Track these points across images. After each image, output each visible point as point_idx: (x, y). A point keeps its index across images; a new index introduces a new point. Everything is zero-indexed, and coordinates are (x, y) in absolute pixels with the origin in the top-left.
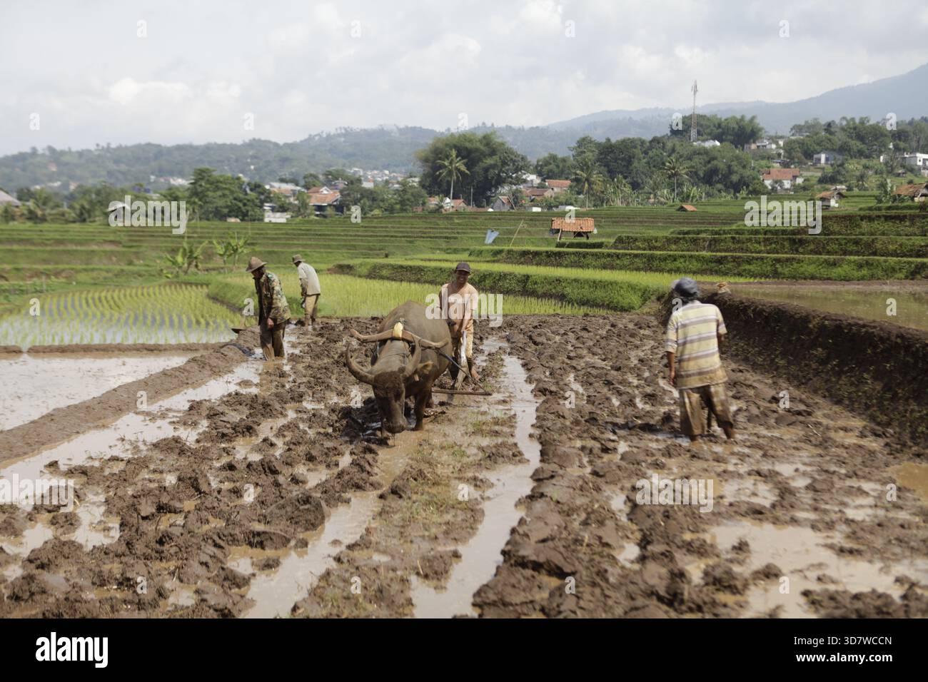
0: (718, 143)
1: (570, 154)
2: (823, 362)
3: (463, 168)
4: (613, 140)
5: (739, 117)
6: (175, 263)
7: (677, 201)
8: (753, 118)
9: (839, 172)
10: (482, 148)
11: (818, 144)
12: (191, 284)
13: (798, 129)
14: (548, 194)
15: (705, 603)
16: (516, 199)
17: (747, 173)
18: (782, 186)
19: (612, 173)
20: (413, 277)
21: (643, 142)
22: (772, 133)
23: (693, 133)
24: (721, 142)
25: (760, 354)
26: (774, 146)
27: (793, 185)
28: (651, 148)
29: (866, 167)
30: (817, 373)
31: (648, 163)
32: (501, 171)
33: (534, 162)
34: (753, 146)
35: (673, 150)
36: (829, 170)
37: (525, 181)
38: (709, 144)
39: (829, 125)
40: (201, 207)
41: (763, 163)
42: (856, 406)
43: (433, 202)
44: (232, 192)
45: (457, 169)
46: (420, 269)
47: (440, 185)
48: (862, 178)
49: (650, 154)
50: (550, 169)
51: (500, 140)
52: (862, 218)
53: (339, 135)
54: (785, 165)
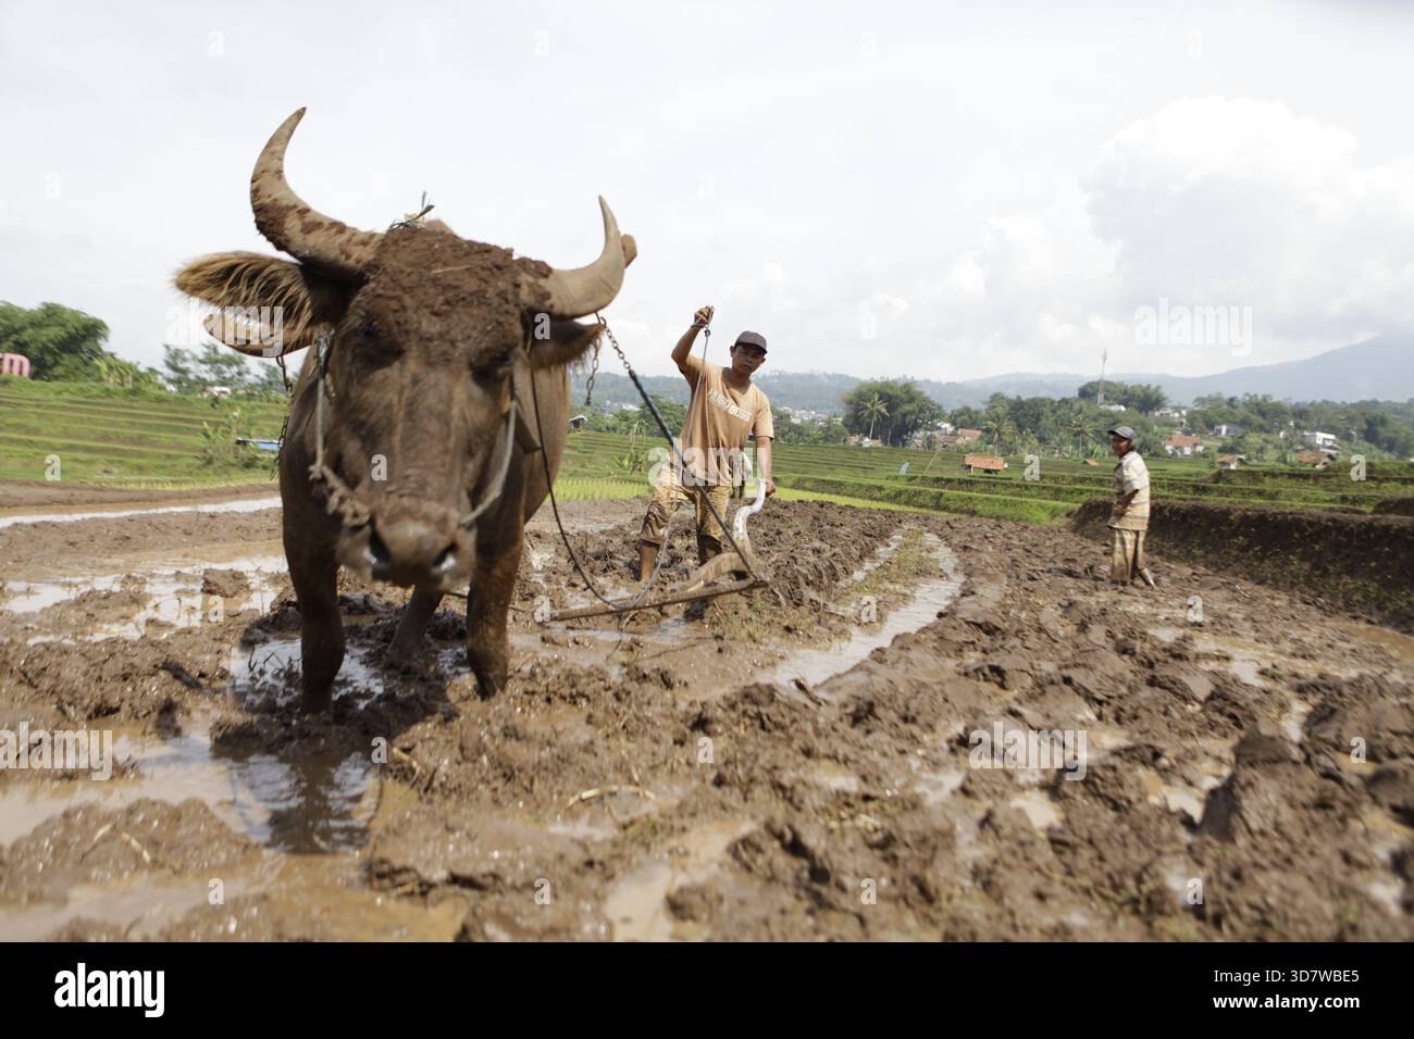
0: (1123, 408)
1: (983, 407)
2: (1244, 549)
3: (884, 411)
4: (1024, 399)
5: (1144, 385)
6: (621, 466)
7: (1081, 456)
8: (1158, 387)
9: (1239, 444)
10: (903, 396)
11: (1220, 416)
12: (634, 482)
13: (1201, 401)
14: (960, 441)
15: (1158, 660)
16: (930, 443)
17: (1149, 436)
18: (1182, 451)
19: (1020, 427)
20: (834, 490)
21: (1052, 402)
22: (1175, 403)
23: (1100, 397)
24: (1126, 406)
25: (1176, 546)
26: (1177, 415)
27: (1194, 452)
28: (1059, 407)
29: (1267, 441)
30: (1237, 559)
31: (1056, 421)
32: (917, 417)
33: (949, 412)
34: (1157, 414)
35: (1080, 411)
36: (1230, 441)
37: (939, 428)
38: (1115, 408)
39: (1232, 400)
40: (647, 428)
41: (1166, 429)
42: (1281, 584)
43: (854, 440)
44: (675, 417)
45: (879, 411)
46: (841, 484)
47: (860, 425)
48: (1261, 450)
49: (1058, 413)
50: (964, 419)
51: (919, 389)
52: (1266, 474)
53: (773, 377)
54: (1187, 433)
